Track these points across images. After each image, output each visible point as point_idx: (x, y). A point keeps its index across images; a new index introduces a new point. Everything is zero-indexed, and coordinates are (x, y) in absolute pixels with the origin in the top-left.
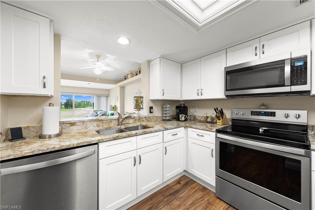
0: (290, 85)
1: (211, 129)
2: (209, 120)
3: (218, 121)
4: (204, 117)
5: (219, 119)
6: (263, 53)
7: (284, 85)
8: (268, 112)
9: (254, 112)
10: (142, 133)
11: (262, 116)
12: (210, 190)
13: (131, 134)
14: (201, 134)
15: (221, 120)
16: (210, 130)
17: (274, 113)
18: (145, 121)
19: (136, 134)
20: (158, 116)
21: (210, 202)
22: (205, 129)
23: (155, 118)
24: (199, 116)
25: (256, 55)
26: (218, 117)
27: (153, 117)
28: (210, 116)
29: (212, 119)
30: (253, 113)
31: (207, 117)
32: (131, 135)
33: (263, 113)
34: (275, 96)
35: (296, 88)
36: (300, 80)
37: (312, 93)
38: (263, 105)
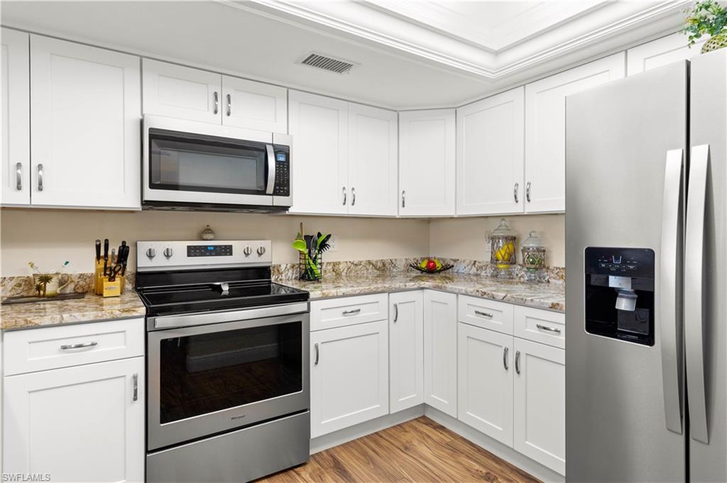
0: (272, 193)
1: (128, 311)
3: (107, 284)
5: (111, 278)
6: (229, 114)
7: (263, 192)
8: (220, 246)
9: (195, 247)
11: (211, 255)
15: (118, 280)
16: (125, 315)
17: (230, 247)
22: (105, 317)
25: (216, 112)
26: (110, 272)
28: (57, 274)
29: (63, 282)
30: (192, 251)
31: (46, 279)
33: (212, 248)
35: (279, 201)
36: (283, 187)
37: (291, 211)
38: (208, 230)
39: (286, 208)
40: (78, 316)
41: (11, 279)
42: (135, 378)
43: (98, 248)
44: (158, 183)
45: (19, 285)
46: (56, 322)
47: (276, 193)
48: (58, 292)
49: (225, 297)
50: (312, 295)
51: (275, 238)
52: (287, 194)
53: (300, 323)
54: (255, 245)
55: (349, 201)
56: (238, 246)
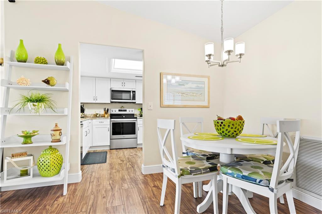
2: (98, 116)
3: (105, 115)
5: (106, 114)
6: (125, 86)
7: (130, 100)
9: (120, 110)
14: (102, 122)
15: (107, 114)
16: (108, 118)
17: (126, 110)
24: (89, 114)
25: (122, 86)
26: (106, 113)
28: (99, 113)
29: (99, 115)
30: (119, 110)
31: (97, 114)
33: (123, 110)
34: (127, 103)
35: (133, 101)
36: (134, 98)
37: (136, 103)
38: (122, 107)
39: (135, 102)
43: (104, 109)
44: (113, 98)
45: (94, 115)
46: (99, 118)
47: (133, 100)
50: (137, 118)
51: (135, 109)
52: (135, 100)
53: (135, 123)
54: (131, 110)
56: (128, 110)
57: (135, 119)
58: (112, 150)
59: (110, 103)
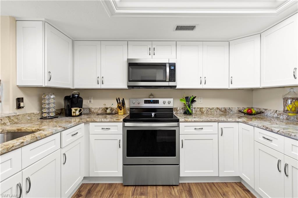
0: (168, 81)
1: (118, 120)
2: (108, 111)
3: (119, 111)
4: (101, 109)
5: (121, 110)
6: (154, 55)
7: (165, 81)
8: (155, 100)
10: (32, 141)
11: (152, 103)
12: (116, 184)
13: (13, 146)
14: (106, 127)
15: (123, 110)
16: (117, 121)
17: (158, 101)
18: (9, 124)
19: (22, 145)
20: (34, 113)
21: (120, 193)
22: (112, 121)
23: (29, 116)
24: (96, 109)
25: (150, 54)
26: (120, 108)
27: (23, 115)
28: (110, 107)
29: (111, 110)
30: (146, 102)
31: (107, 109)
32: (13, 148)
33: (152, 101)
34: (159, 88)
35: (171, 84)
36: (173, 77)
37: (177, 87)
38: (152, 95)
39: (176, 86)
40: (105, 120)
41: (101, 108)
42: (120, 141)
43: (117, 100)
44: (131, 80)
45: (103, 110)
46: (100, 121)
47: (170, 81)
48: (110, 112)
49: (153, 118)
50: (180, 120)
51: (175, 98)
52: (174, 81)
53: (175, 130)
54: (167, 100)
55: (203, 82)
56: (161, 100)
57: (175, 124)
58: (126, 187)
59: (126, 87)
